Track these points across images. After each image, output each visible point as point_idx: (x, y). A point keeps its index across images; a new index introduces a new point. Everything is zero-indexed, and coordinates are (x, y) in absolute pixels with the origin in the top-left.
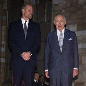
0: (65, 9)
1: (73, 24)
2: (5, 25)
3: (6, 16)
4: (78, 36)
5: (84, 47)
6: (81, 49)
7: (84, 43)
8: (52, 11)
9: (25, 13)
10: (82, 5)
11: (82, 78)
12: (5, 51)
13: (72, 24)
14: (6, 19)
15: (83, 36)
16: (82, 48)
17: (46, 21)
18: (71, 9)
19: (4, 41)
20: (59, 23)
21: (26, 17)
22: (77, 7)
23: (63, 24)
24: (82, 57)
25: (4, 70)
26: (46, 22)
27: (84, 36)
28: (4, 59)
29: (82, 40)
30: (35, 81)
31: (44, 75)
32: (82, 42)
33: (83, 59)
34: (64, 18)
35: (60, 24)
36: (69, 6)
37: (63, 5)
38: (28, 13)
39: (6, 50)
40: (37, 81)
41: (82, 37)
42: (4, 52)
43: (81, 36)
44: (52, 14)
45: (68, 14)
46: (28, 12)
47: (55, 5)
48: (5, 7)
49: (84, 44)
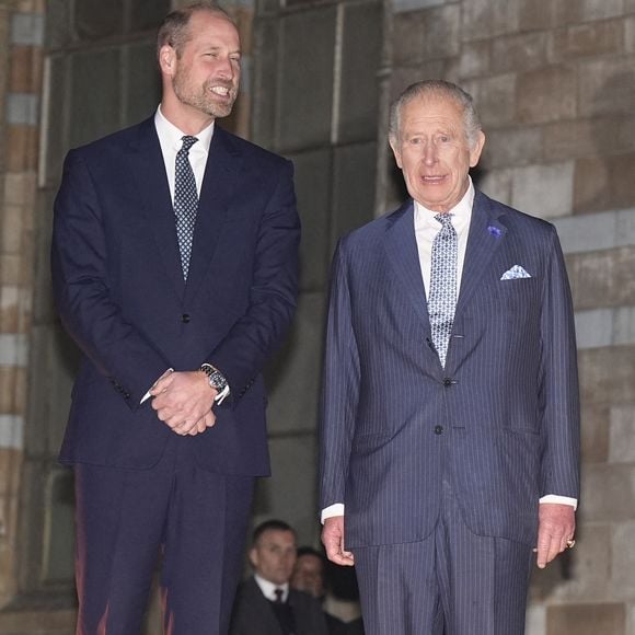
0: (483, 46)
1: (543, 159)
2: (25, 167)
3: (33, 100)
4: (583, 255)
5: (623, 340)
6: (604, 348)
7: (628, 303)
8: (388, 62)
9: (177, 72)
10: (610, 20)
11: (609, 569)
12: (22, 361)
13: (532, 162)
14: (32, 121)
15: (616, 251)
16: (607, 342)
17: (334, 138)
18: (529, 51)
19: (20, 286)
20: (425, 152)
21: (185, 102)
22: (572, 30)
23: (456, 160)
24: (607, 412)
25: (14, 504)
26: (339, 145)
27: (625, 252)
28: (19, 420)
29: (610, 283)
30: (268, 589)
31: (316, 547)
32: (613, 300)
33: (616, 426)
34: (461, 113)
35: (435, 161)
36: (515, 25)
37: (466, 19)
38: (199, 75)
39: (30, 355)
40: (278, 592)
41: (609, 261)
42: (15, 368)
43: (602, 253)
44: (386, 84)
45: (505, 83)
46: (197, 64)
47: (406, 16)
48: (31, 30)
49: (624, 313)
